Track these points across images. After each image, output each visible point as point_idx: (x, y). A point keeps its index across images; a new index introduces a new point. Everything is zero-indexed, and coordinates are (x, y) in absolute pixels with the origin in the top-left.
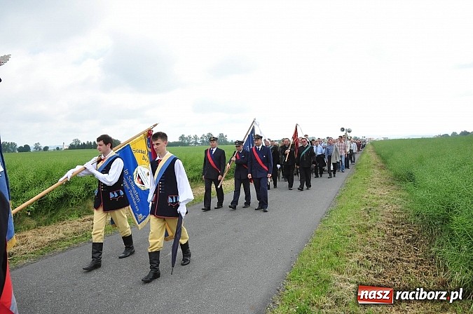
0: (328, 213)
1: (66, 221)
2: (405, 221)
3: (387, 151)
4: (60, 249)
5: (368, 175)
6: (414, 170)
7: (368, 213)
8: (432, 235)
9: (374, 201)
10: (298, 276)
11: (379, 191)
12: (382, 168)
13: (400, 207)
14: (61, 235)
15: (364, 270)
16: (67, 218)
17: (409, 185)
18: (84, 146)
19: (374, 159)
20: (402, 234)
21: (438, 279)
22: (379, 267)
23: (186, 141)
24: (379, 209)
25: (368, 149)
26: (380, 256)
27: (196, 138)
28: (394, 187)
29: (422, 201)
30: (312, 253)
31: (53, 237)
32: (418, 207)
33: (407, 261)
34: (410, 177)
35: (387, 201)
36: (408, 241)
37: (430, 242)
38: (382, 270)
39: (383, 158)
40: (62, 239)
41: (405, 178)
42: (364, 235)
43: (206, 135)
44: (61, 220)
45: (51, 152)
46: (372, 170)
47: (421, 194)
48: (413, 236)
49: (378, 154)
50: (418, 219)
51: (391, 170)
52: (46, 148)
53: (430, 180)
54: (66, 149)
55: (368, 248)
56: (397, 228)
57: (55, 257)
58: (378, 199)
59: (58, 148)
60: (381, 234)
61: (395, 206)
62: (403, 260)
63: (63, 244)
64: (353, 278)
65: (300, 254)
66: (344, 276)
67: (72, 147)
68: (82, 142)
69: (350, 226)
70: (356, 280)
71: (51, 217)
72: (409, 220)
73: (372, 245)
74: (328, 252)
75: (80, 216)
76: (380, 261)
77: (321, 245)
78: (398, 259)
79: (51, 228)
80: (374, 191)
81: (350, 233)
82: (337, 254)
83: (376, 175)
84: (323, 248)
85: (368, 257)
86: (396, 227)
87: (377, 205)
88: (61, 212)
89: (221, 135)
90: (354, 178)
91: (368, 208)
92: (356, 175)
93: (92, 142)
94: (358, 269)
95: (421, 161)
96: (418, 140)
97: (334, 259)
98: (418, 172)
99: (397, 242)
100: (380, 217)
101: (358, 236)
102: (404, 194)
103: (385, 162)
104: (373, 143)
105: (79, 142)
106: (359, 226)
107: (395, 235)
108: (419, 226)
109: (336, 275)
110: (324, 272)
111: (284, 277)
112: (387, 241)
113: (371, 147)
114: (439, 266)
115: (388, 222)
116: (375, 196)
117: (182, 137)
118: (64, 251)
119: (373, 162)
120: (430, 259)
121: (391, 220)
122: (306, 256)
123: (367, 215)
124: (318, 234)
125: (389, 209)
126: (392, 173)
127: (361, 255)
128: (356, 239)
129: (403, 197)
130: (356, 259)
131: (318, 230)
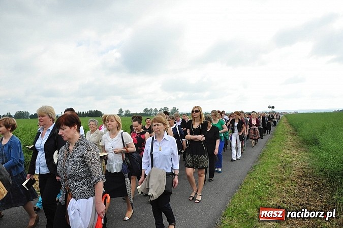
0: (253, 168)
2: (312, 175)
3: (297, 121)
5: (283, 140)
6: (319, 137)
7: (284, 168)
8: (333, 187)
9: (288, 159)
10: (231, 214)
11: (292, 152)
12: (294, 134)
13: (308, 164)
17: (315, 148)
19: (288, 128)
20: (309, 185)
21: (340, 221)
22: (292, 209)
23: (149, 113)
24: (292, 165)
25: (283, 121)
26: (293, 200)
27: (156, 110)
28: (303, 149)
29: (325, 160)
30: (242, 197)
32: (322, 165)
33: (314, 206)
34: (315, 142)
35: (297, 160)
36: (315, 190)
37: (332, 192)
39: (294, 127)
41: (310, 142)
42: (281, 185)
43: (163, 108)
46: (286, 136)
47: (324, 155)
48: (319, 186)
49: (291, 124)
50: (322, 173)
51: (301, 136)
53: (332, 145)
55: (284, 194)
56: (306, 180)
58: (290, 158)
60: (293, 184)
61: (304, 164)
62: (311, 205)
65: (232, 198)
69: (270, 178)
72: (315, 174)
73: (287, 192)
74: (254, 197)
76: (293, 205)
77: (248, 191)
78: (307, 204)
80: (287, 151)
81: (270, 182)
82: (260, 198)
83: (289, 140)
84: (249, 194)
85: (283, 202)
86: (304, 179)
87: (290, 163)
89: (174, 109)
90: (272, 142)
91: (284, 164)
92: (274, 139)
95: (324, 130)
96: (322, 114)
97: (258, 202)
98: (321, 138)
99: (306, 191)
100: (293, 172)
101: (276, 185)
102: (311, 154)
103: (296, 130)
104: (287, 115)
106: (276, 178)
107: (305, 185)
108: (323, 179)
110: (251, 212)
111: (221, 214)
112: (299, 189)
113: (285, 119)
114: (340, 211)
115: (299, 175)
116: (289, 155)
117: (146, 110)
119: (286, 130)
120: (332, 205)
121: (301, 174)
122: (237, 199)
123: (283, 170)
124: (246, 183)
125: (300, 165)
126: (301, 139)
127: (279, 199)
128: (275, 187)
129: (310, 157)
130: (275, 203)
131: (246, 180)
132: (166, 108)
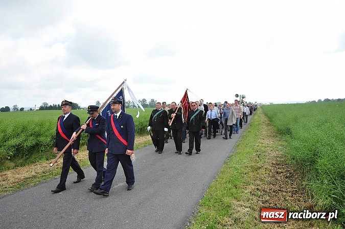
0: (230, 157)
1: (37, 163)
2: (284, 163)
3: (272, 113)
4: (32, 184)
5: (258, 130)
6: (291, 127)
7: (259, 157)
8: (303, 173)
9: (263, 148)
10: (207, 203)
11: (266, 141)
12: (268, 125)
13: (281, 153)
14: (33, 173)
15: (255, 198)
16: (38, 161)
17: (288, 137)
18: (51, 108)
19: (263, 118)
20: (282, 172)
21: (307, 204)
22: (265, 196)
23: (127, 105)
24: (266, 154)
25: (259, 111)
26: (267, 188)
27: (134, 102)
28: (277, 138)
29: (297, 149)
30: (218, 186)
31: (27, 175)
32: (294, 153)
33: (285, 192)
34: (288, 132)
35: (271, 149)
36: (287, 177)
37: (302, 178)
38: (268, 198)
39: (269, 118)
40: (34, 177)
41: (284, 132)
42: (255, 173)
43: (141, 100)
44: (33, 162)
45: (26, 112)
46: (261, 126)
47: (296, 143)
48: (290, 173)
49: (266, 115)
50: (294, 161)
51: (275, 126)
52: (22, 109)
53: (302, 134)
54: (38, 110)
55: (258, 182)
56: (279, 168)
57: (29, 190)
58: (265, 147)
59: (31, 109)
60: (267, 172)
61: (277, 152)
62: (282, 191)
63: (35, 180)
64: (247, 204)
65: (209, 187)
66: (241, 203)
67: (42, 108)
68: (49, 105)
69: (245, 167)
70: (250, 205)
71: (26, 160)
72: (287, 162)
73: (261, 180)
74: (230, 186)
75: (47, 160)
76: (266, 192)
77: (224, 181)
78: (279, 190)
79: (26, 168)
80: (262, 141)
81: (245, 171)
82: (236, 187)
83: (264, 130)
84: (226, 183)
85: (258, 189)
86: (278, 167)
87: (265, 152)
88: (33, 156)
89: (153, 101)
90: (249, 132)
91: (258, 153)
92: (250, 130)
93: (57, 105)
94: (251, 198)
95: (296, 120)
96: (294, 105)
97: (234, 190)
98: (294, 127)
99: (279, 178)
100: (267, 160)
101: (251, 174)
102: (284, 143)
103: (271, 121)
104: (263, 107)
105: (47, 104)
106: (252, 167)
107: (278, 173)
108: (294, 166)
109: (234, 201)
110: (227, 200)
111: (198, 204)
112: (272, 177)
113: (261, 110)
114: (308, 195)
115: (273, 164)
116: (264, 145)
118: (35, 185)
119: (262, 120)
120: (301, 190)
121: (274, 163)
122: (214, 188)
123: (257, 159)
124: (222, 172)
125: (273, 154)
126: (275, 129)
127: (253, 187)
128: (249, 176)
129: (283, 146)
130: (250, 190)
131: (222, 170)
132: (144, 100)
